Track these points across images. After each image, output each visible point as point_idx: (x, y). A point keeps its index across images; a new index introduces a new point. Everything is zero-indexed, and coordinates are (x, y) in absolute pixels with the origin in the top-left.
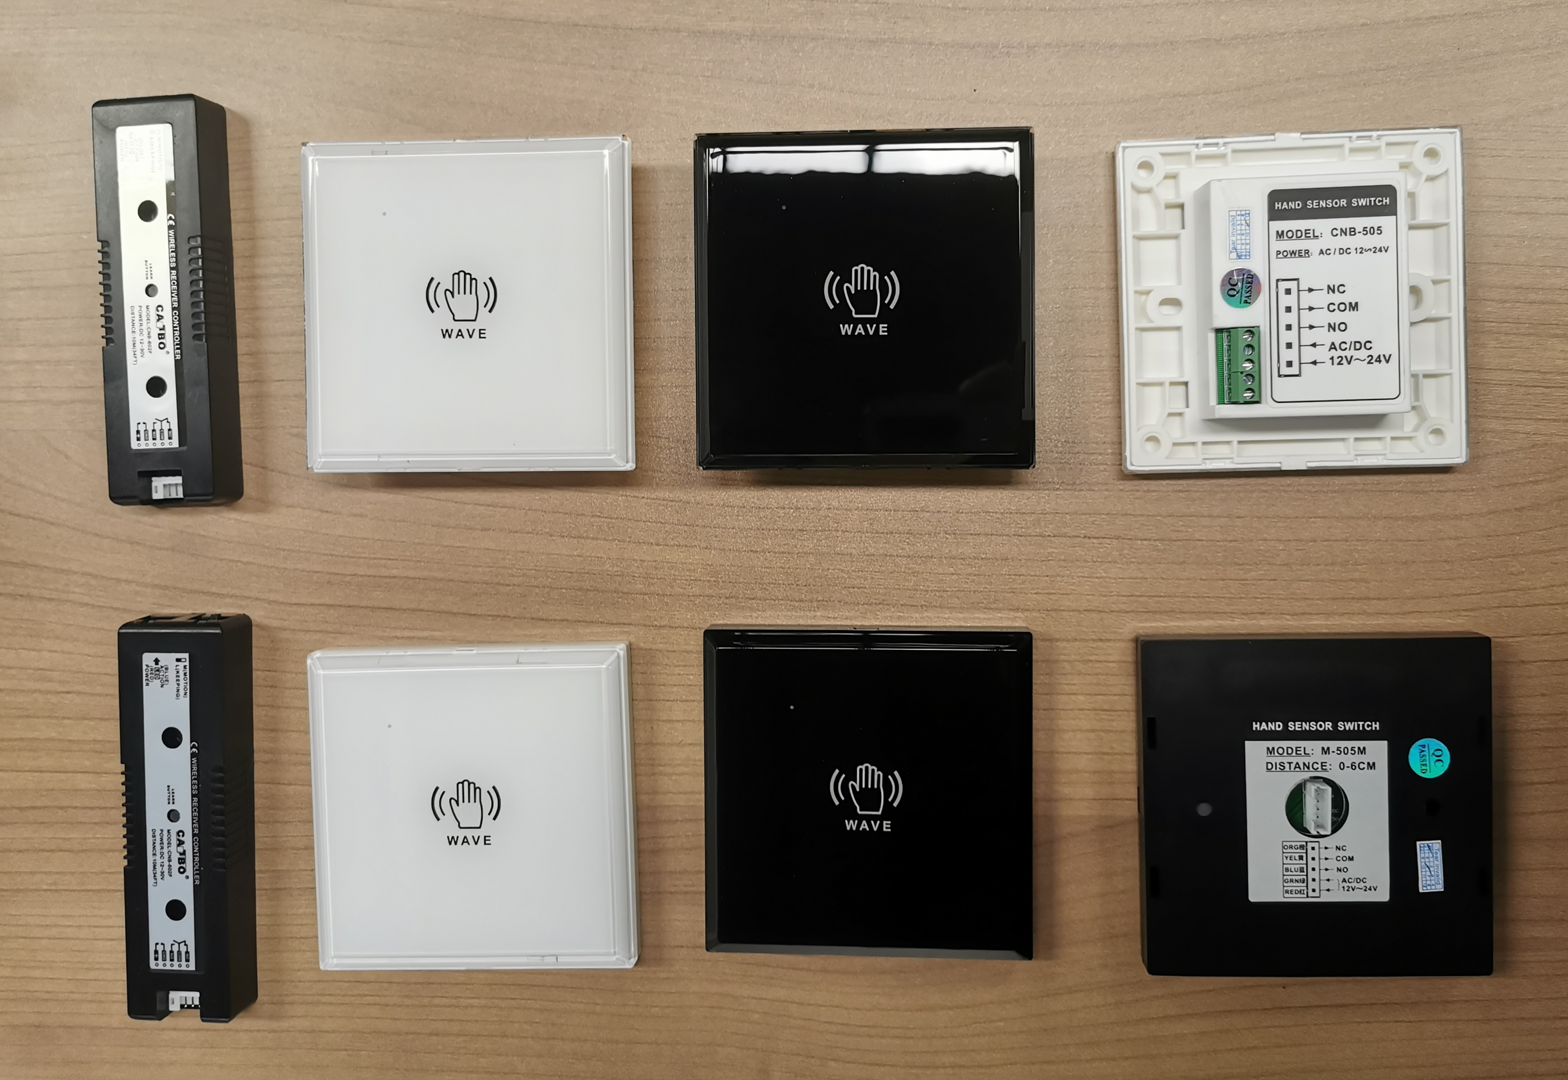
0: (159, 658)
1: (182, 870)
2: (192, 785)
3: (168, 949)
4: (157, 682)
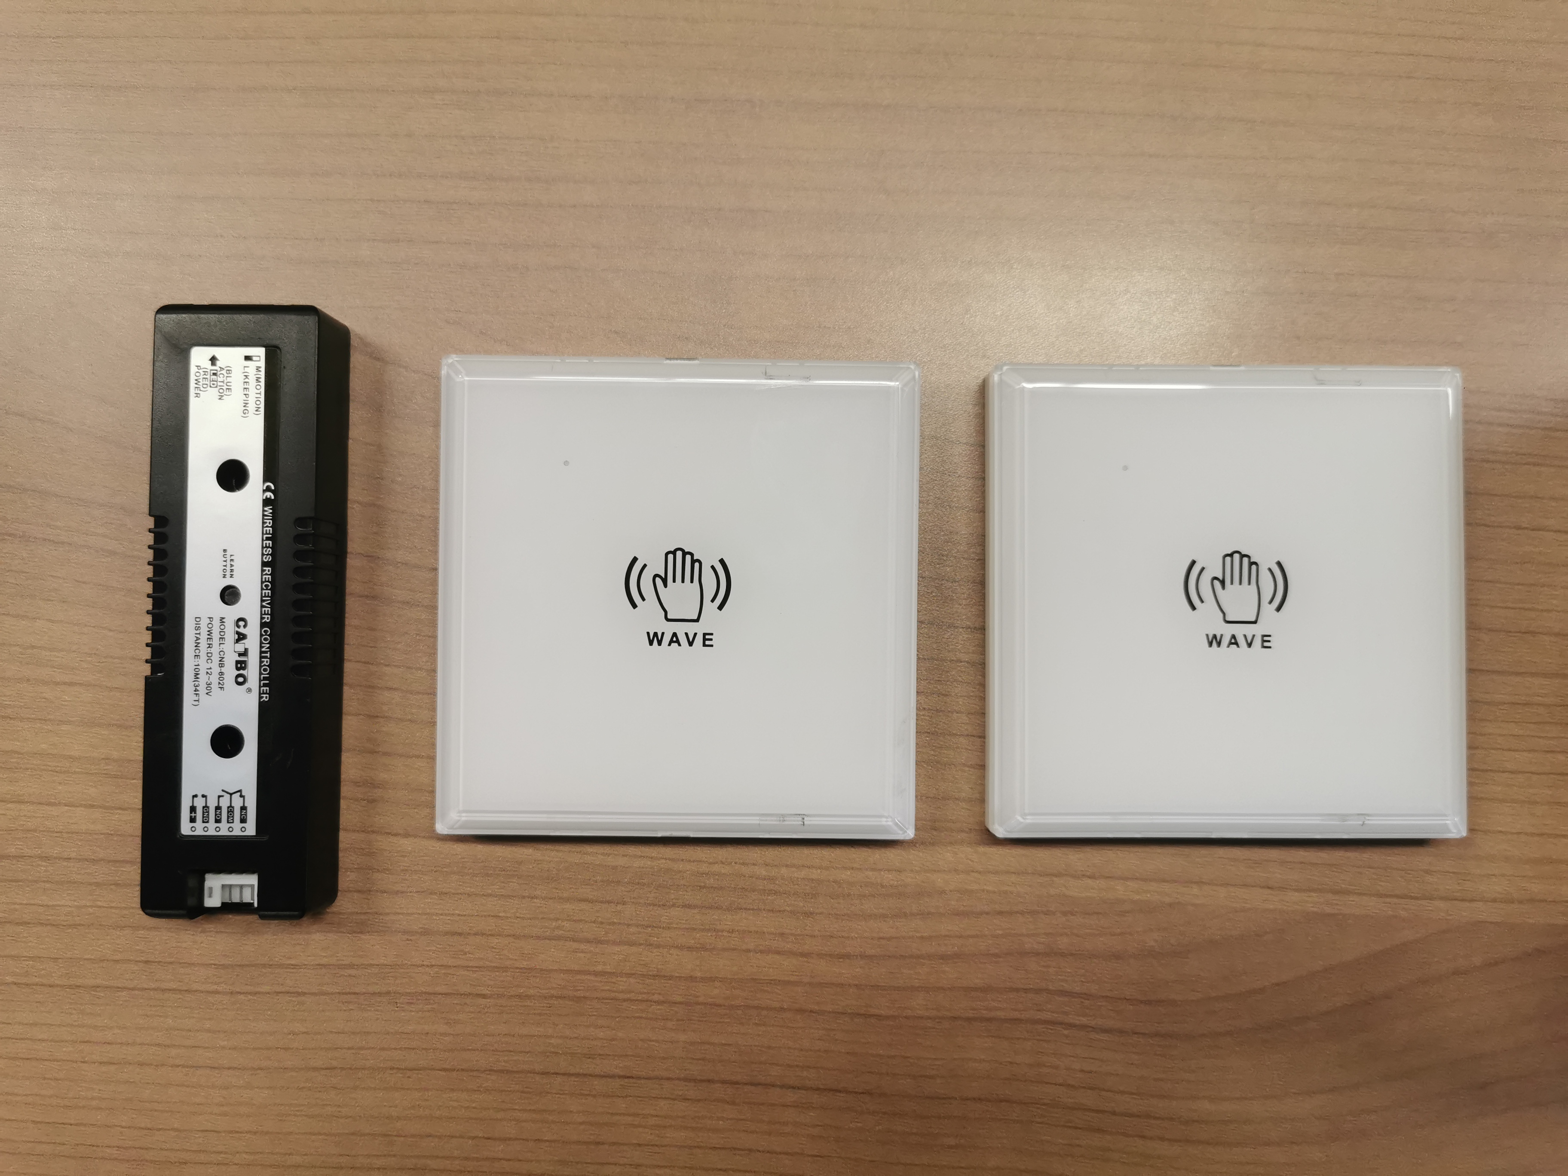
0: (217, 356)
1: (241, 680)
3: (212, 804)
4: (213, 392)
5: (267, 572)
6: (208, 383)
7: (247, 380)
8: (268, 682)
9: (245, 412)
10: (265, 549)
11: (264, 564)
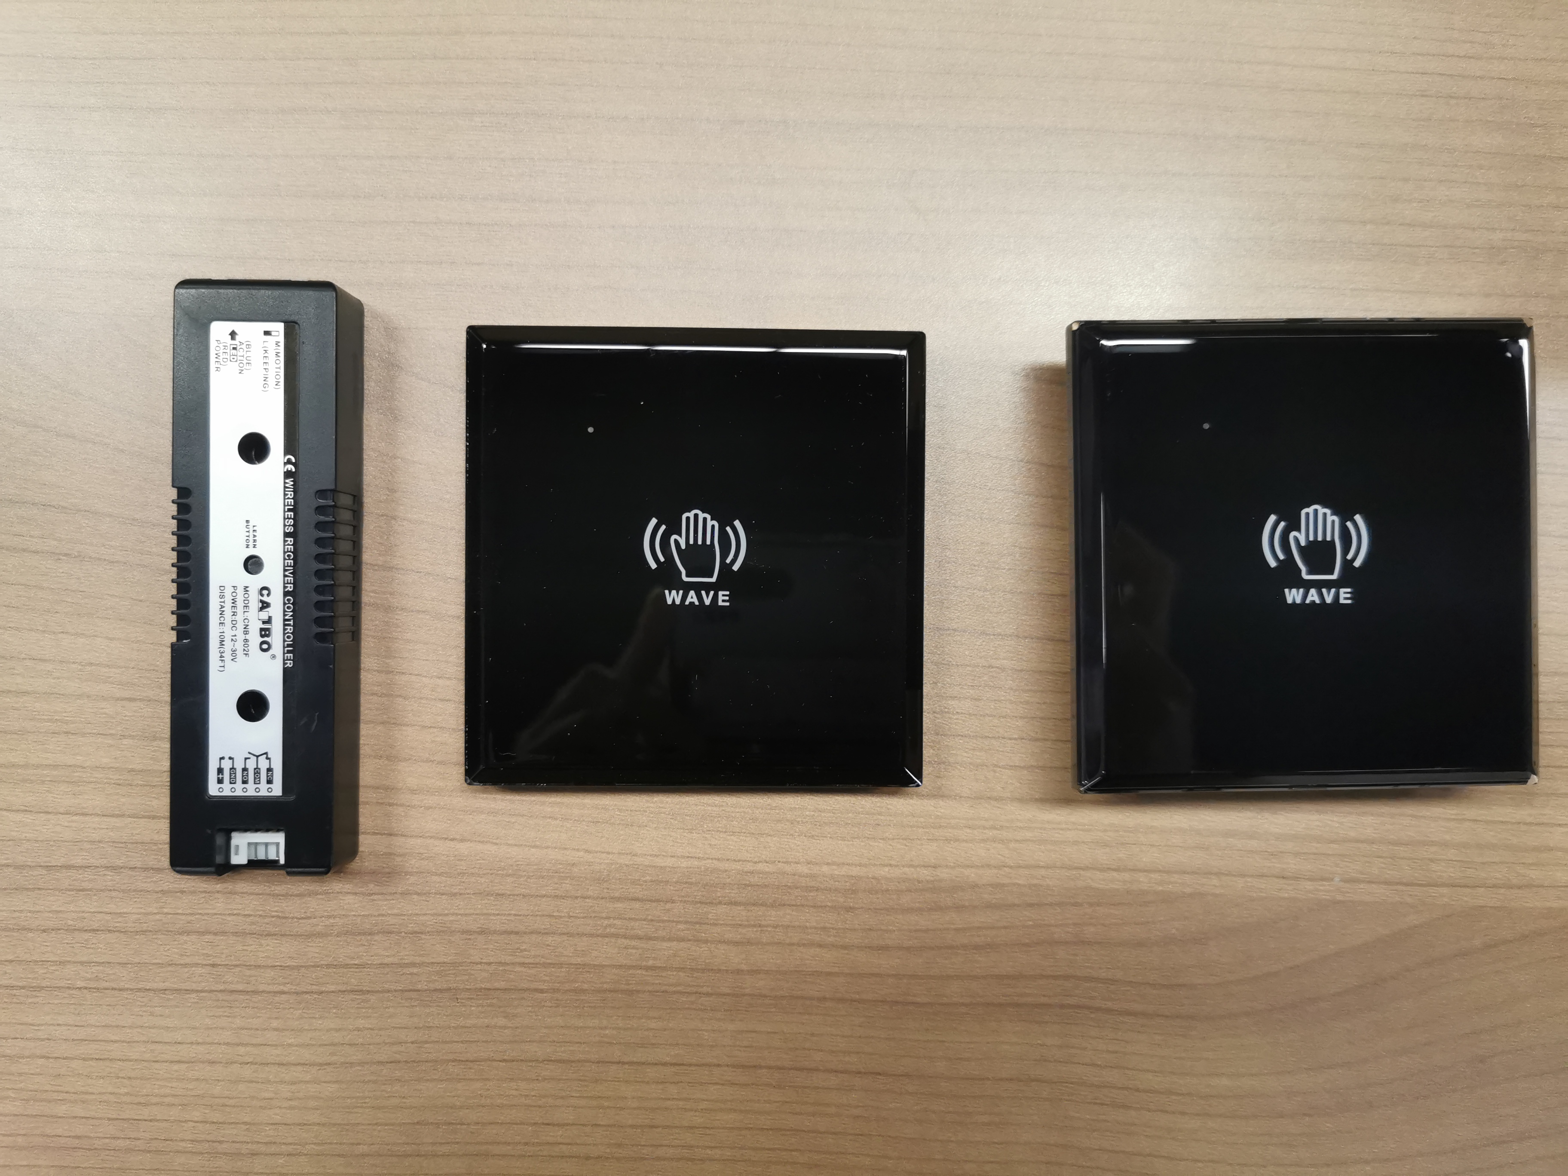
0: (236, 331)
1: (265, 646)
2: (285, 519)
3: (239, 766)
4: (234, 367)
5: (289, 542)
6: (228, 357)
7: (266, 355)
8: (291, 649)
9: (265, 385)
10: (287, 520)
11: (287, 535)
